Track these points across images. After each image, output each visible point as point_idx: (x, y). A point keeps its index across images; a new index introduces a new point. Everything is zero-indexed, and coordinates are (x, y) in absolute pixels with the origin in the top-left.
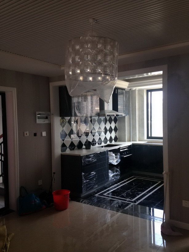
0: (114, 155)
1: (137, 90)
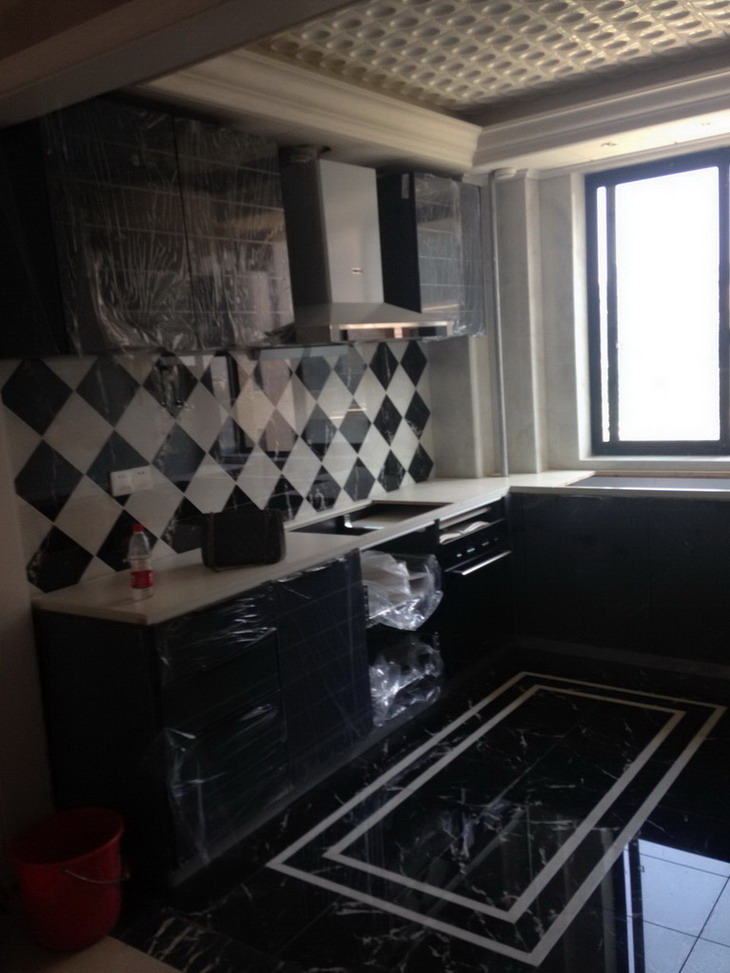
0: (402, 569)
1: (529, 175)
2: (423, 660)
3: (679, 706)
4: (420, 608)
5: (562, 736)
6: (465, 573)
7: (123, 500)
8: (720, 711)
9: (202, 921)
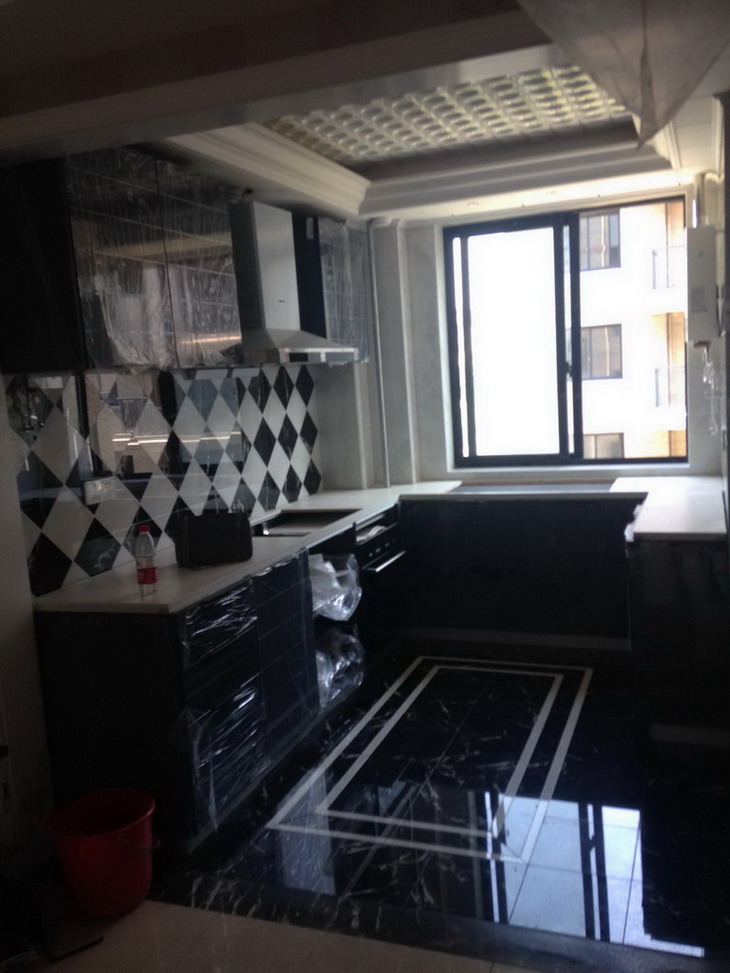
0: (329, 567)
1: (400, 224)
2: (346, 649)
3: (558, 671)
4: (347, 602)
5: (475, 702)
6: (378, 569)
7: (93, 508)
8: (589, 673)
9: (229, 876)
